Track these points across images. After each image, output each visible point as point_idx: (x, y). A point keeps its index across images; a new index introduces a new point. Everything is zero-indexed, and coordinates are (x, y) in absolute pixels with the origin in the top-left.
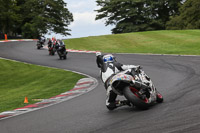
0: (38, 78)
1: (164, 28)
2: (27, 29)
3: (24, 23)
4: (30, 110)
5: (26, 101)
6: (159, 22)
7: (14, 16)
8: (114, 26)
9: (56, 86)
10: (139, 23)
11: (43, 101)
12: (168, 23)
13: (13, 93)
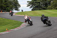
0: (10, 23)
1: (46, 9)
2: (7, 9)
3: (6, 7)
4: (8, 32)
5: (7, 30)
6: (45, 7)
7: (4, 5)
8: (32, 9)
9: (15, 25)
10: (39, 8)
11: (12, 30)
12: (47, 8)
13: (3, 27)
